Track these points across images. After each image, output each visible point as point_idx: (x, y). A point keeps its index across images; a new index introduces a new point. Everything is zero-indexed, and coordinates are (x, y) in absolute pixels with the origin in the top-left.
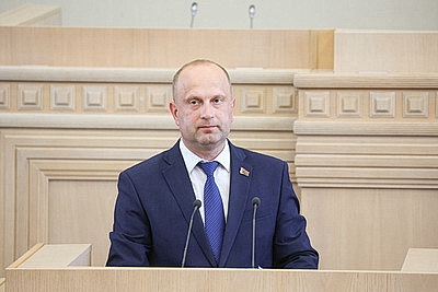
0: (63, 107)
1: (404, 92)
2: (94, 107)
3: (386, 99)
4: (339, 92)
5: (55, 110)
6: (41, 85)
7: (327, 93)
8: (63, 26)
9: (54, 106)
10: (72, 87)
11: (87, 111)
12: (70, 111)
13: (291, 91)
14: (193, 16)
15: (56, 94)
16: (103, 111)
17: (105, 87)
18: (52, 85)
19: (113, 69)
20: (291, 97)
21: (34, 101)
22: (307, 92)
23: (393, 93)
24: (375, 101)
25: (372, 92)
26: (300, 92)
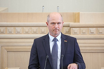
0: (10, 33)
1: (98, 28)
2: (18, 33)
3: (93, 30)
4: (81, 28)
5: (8, 34)
6: (5, 27)
7: (78, 28)
8: (9, 12)
9: (8, 32)
10: (13, 28)
11: (17, 34)
12: (12, 34)
13: (69, 28)
14: (43, 9)
15: (9, 29)
16: (21, 34)
17: (21, 27)
18: (8, 27)
19: (23, 23)
20: (69, 29)
21: (3, 31)
22: (73, 28)
23: (95, 28)
24: (91, 30)
25: (90, 28)
26: (71, 28)
